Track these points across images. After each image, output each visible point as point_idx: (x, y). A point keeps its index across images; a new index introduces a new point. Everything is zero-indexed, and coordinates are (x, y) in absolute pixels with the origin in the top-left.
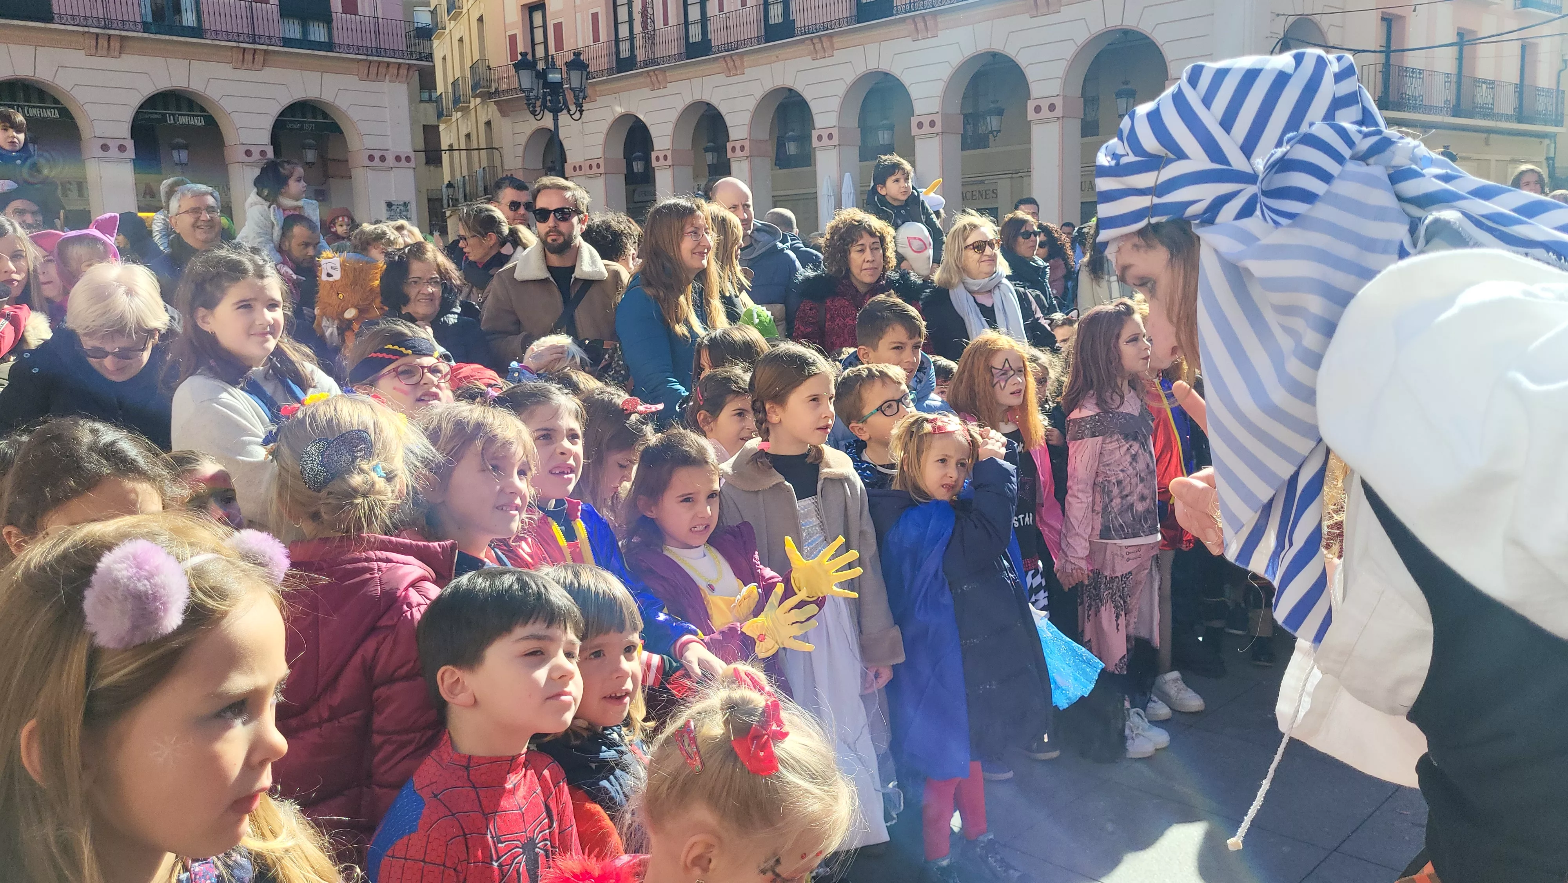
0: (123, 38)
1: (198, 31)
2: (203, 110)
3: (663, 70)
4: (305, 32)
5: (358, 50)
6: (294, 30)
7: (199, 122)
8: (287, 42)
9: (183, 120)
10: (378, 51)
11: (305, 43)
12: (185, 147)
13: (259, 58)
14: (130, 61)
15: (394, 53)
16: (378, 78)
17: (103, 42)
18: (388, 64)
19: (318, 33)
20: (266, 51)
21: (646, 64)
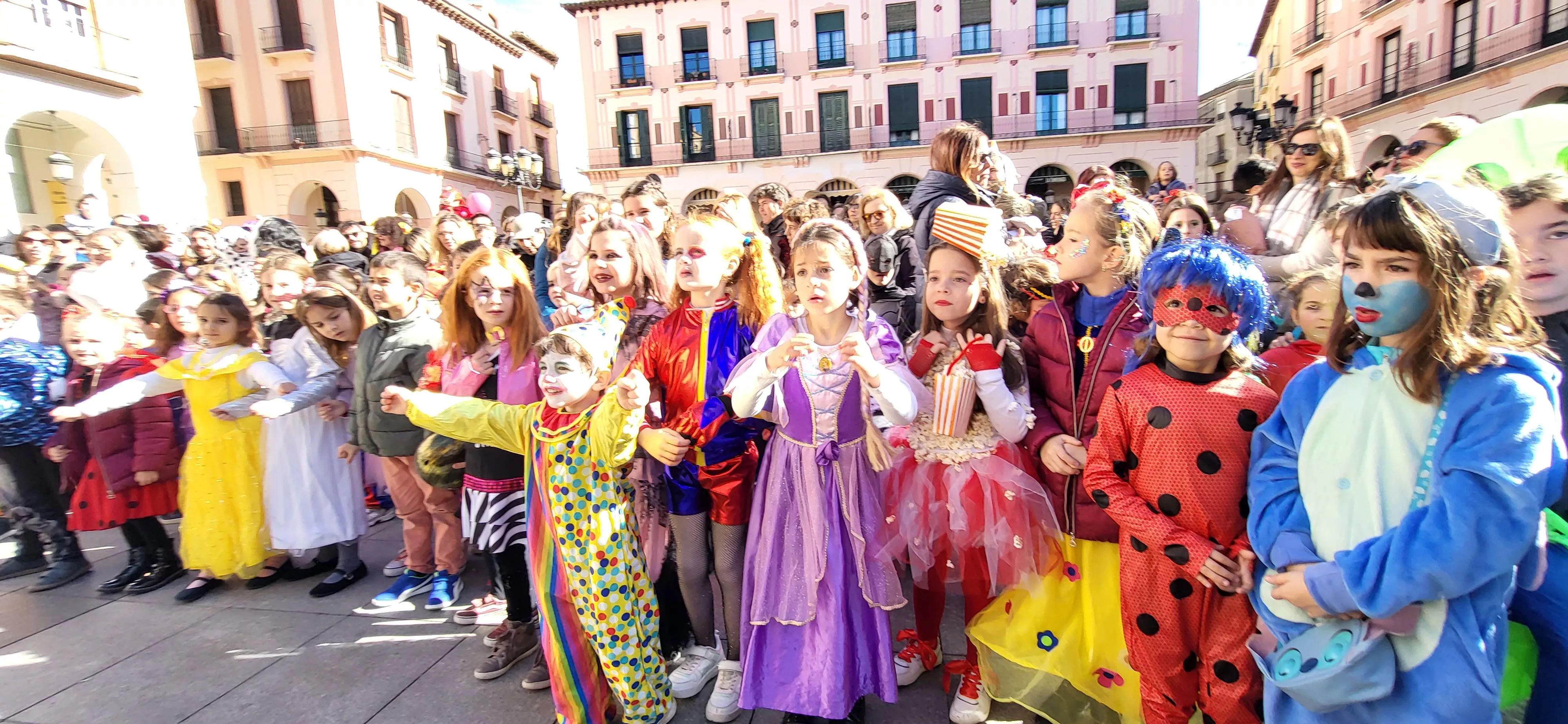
0: (1025, 141)
1: (1065, 131)
2: (1065, 173)
3: (1422, 95)
4: (1128, 120)
5: (1161, 124)
6: (1121, 119)
7: (1063, 180)
8: (1116, 127)
9: (1055, 180)
10: (1175, 123)
11: (1128, 126)
12: (1052, 194)
13: (1097, 139)
14: (1027, 152)
15: (1186, 122)
16: (1174, 139)
17: (1015, 145)
18: (1182, 130)
19: (1137, 118)
20: (1102, 135)
21: (1405, 92)
